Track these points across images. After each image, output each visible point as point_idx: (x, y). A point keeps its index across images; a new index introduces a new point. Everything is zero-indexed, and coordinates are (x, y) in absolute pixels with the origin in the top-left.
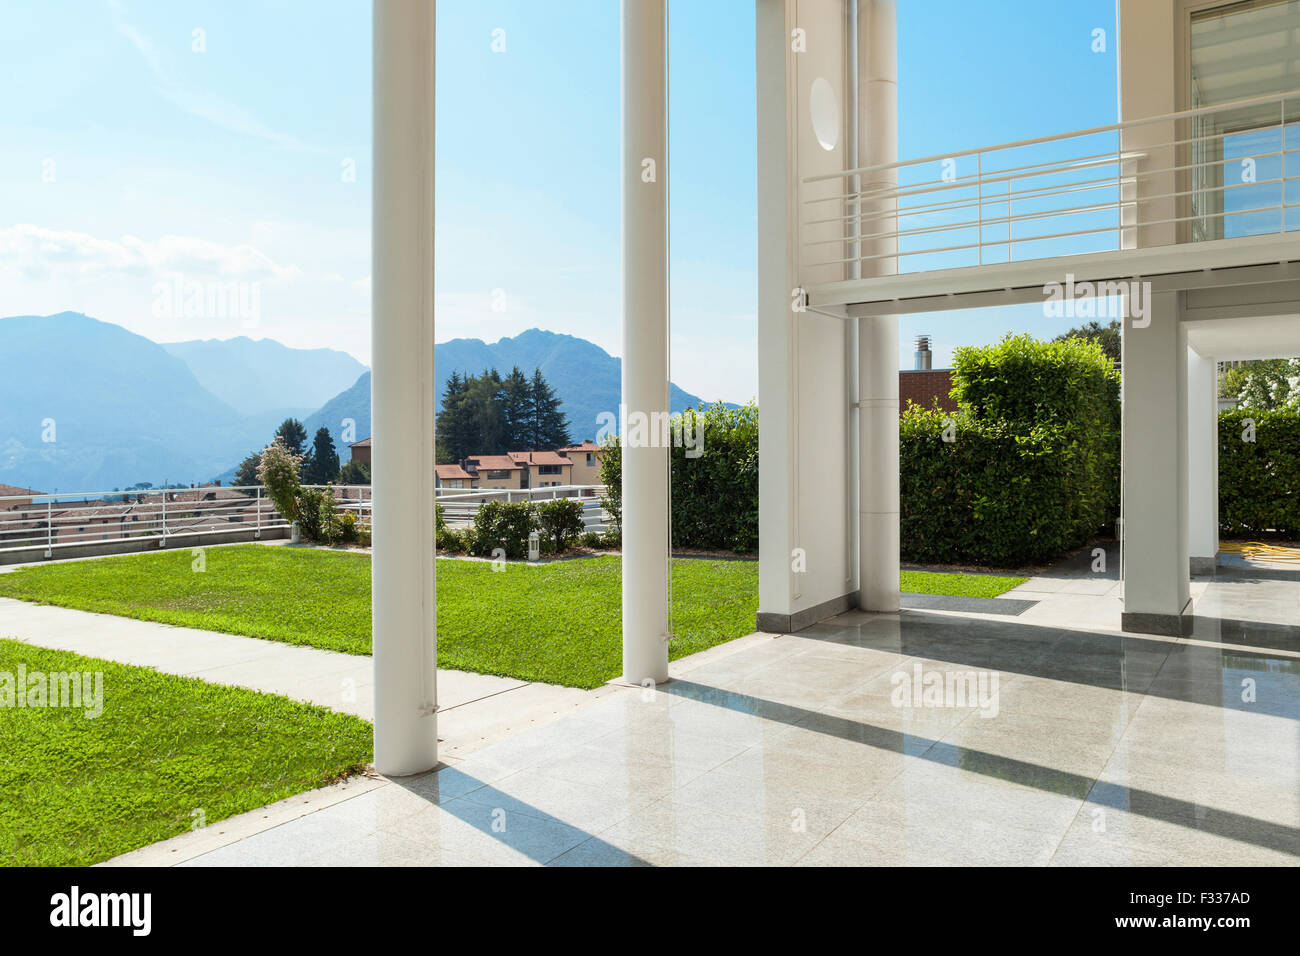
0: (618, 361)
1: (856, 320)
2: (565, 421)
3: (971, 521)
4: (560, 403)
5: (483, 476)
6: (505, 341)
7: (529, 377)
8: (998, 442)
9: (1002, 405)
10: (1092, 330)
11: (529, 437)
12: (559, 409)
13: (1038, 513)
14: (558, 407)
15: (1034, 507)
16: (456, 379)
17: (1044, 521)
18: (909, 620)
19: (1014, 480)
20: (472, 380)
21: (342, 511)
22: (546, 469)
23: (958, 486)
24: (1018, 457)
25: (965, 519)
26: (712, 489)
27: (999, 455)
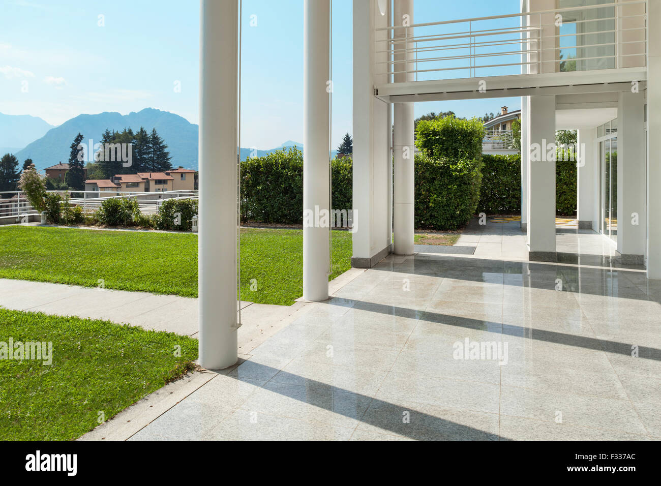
0: (196, 126)
1: (393, 104)
2: (169, 157)
3: (428, 207)
4: (166, 147)
5: (124, 186)
6: (132, 114)
7: (149, 133)
8: (441, 168)
9: (441, 150)
10: (432, 116)
11: (149, 165)
12: (166, 150)
13: (460, 203)
14: (165, 149)
15: (458, 200)
16: (108, 133)
17: (463, 207)
18: (419, 258)
19: (449, 187)
20: (117, 134)
21: (74, 205)
22: (159, 182)
23: (422, 190)
24: (451, 176)
25: (425, 206)
26: (292, 192)
27: (441, 174)
